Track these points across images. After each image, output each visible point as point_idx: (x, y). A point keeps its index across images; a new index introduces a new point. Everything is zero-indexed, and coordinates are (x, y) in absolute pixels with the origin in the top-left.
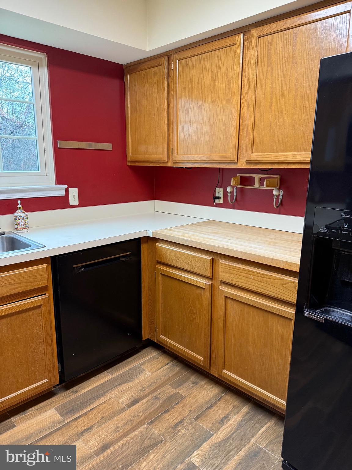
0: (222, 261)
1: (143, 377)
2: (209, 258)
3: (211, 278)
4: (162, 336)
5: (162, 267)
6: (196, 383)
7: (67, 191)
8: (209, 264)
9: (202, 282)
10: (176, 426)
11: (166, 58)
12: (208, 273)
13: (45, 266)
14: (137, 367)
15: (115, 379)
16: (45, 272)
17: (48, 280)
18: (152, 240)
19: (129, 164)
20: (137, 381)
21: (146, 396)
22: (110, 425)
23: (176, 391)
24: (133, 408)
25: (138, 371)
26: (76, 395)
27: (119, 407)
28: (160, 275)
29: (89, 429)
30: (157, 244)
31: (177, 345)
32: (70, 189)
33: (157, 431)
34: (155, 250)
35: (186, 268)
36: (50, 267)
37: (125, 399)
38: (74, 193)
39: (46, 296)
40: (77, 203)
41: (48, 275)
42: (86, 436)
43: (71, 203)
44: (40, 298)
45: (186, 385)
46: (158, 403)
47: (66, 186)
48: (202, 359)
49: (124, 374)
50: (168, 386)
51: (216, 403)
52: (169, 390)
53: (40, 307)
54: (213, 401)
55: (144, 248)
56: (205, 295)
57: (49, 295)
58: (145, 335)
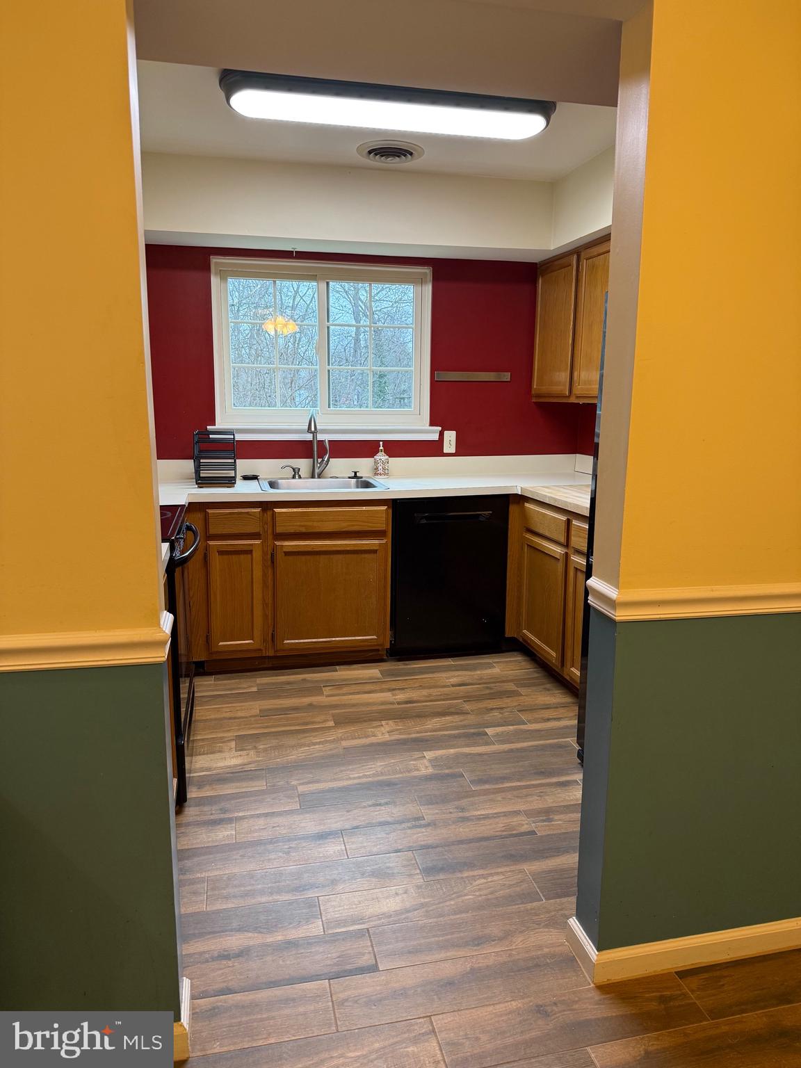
0: (575, 522)
1: (489, 671)
2: (564, 518)
3: (567, 545)
4: (525, 631)
5: (528, 536)
6: (548, 690)
7: (441, 434)
8: (563, 527)
9: (558, 550)
10: (492, 709)
11: (575, 256)
12: (562, 539)
13: (384, 508)
14: (489, 663)
15: (455, 666)
16: (384, 515)
17: (387, 524)
18: (521, 499)
19: (534, 400)
20: (479, 672)
21: (479, 684)
22: (425, 692)
23: (516, 689)
24: (457, 688)
25: (490, 666)
26: (406, 667)
27: (442, 684)
28: (526, 546)
29: (403, 689)
30: (527, 505)
31: (537, 641)
32: (446, 433)
33: (467, 707)
34: (524, 515)
35: (547, 534)
36: (390, 511)
37: (454, 680)
38: (450, 437)
39: (384, 542)
40: (453, 450)
41: (387, 519)
42: (397, 692)
43: (446, 451)
44: (377, 542)
45: (534, 688)
46: (488, 691)
47: (440, 428)
48: (554, 654)
49: (468, 665)
50: (511, 684)
51: (557, 708)
52: (511, 687)
53: (375, 552)
54: (555, 706)
55: (513, 510)
56: (560, 566)
57: (387, 541)
58: (509, 632)
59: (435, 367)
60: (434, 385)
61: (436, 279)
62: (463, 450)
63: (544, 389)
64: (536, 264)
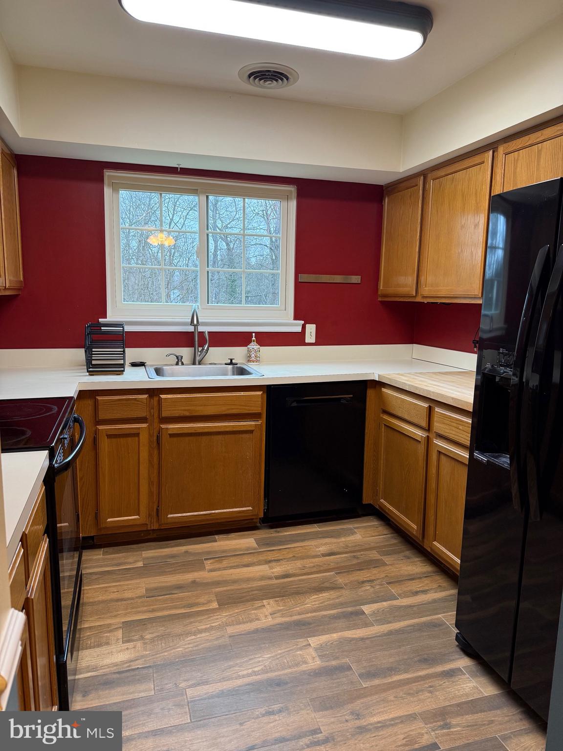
0: (437, 409)
1: (351, 538)
2: (426, 405)
3: (428, 429)
4: (382, 500)
5: (386, 417)
6: (409, 558)
7: (304, 327)
8: (425, 413)
9: (419, 434)
10: (363, 582)
11: (422, 178)
12: (424, 424)
13: (260, 393)
14: (351, 529)
15: (321, 532)
16: (260, 399)
17: (262, 408)
18: (377, 384)
19: (380, 299)
20: (343, 539)
21: (346, 553)
22: (299, 564)
23: (382, 557)
24: (327, 558)
25: (352, 532)
26: (278, 534)
27: (313, 554)
28: (383, 426)
29: (278, 561)
30: (384, 390)
31: (395, 511)
32: (307, 326)
33: (341, 580)
34: (381, 397)
35: (406, 417)
36: (265, 396)
37: (323, 549)
38: (311, 329)
39: (259, 423)
40: (313, 340)
41: (262, 403)
42: (274, 564)
43: (307, 341)
44: (253, 423)
45: (396, 556)
46: (355, 562)
47: (303, 322)
48: (415, 527)
49: (333, 531)
50: (374, 552)
51: (420, 578)
52: (374, 555)
53: (251, 432)
54: (419, 576)
55: (371, 393)
56: (421, 449)
57: (261, 422)
58: (366, 500)
59: (298, 270)
60: (298, 285)
61: (300, 196)
62: (321, 340)
63: (391, 290)
64: (382, 186)
